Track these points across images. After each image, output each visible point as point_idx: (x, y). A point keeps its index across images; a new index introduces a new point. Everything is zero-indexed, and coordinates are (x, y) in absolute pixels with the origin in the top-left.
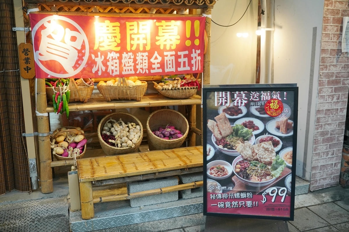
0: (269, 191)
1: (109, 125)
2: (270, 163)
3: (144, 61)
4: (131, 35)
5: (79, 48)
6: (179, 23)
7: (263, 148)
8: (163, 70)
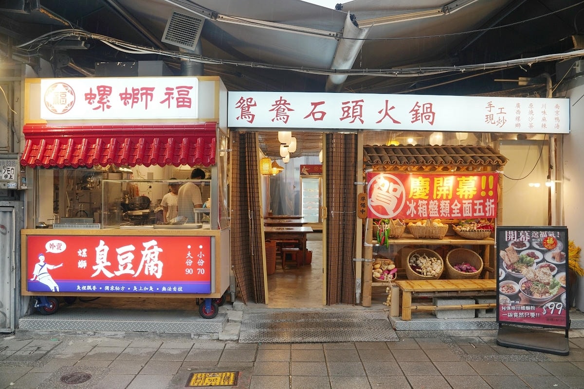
0: (548, 305)
1: (414, 259)
2: (548, 284)
3: (446, 207)
4: (437, 187)
5: (398, 197)
6: (476, 178)
7: (543, 272)
8: (462, 214)
